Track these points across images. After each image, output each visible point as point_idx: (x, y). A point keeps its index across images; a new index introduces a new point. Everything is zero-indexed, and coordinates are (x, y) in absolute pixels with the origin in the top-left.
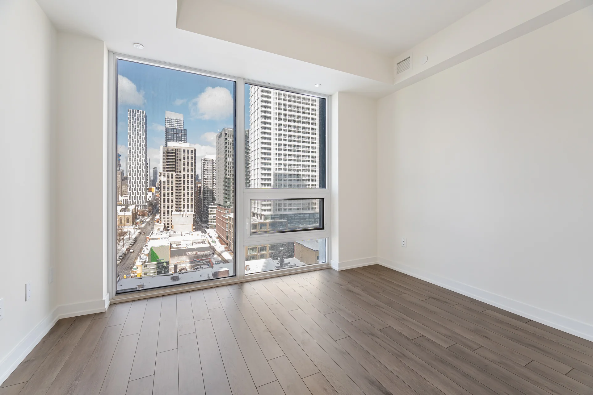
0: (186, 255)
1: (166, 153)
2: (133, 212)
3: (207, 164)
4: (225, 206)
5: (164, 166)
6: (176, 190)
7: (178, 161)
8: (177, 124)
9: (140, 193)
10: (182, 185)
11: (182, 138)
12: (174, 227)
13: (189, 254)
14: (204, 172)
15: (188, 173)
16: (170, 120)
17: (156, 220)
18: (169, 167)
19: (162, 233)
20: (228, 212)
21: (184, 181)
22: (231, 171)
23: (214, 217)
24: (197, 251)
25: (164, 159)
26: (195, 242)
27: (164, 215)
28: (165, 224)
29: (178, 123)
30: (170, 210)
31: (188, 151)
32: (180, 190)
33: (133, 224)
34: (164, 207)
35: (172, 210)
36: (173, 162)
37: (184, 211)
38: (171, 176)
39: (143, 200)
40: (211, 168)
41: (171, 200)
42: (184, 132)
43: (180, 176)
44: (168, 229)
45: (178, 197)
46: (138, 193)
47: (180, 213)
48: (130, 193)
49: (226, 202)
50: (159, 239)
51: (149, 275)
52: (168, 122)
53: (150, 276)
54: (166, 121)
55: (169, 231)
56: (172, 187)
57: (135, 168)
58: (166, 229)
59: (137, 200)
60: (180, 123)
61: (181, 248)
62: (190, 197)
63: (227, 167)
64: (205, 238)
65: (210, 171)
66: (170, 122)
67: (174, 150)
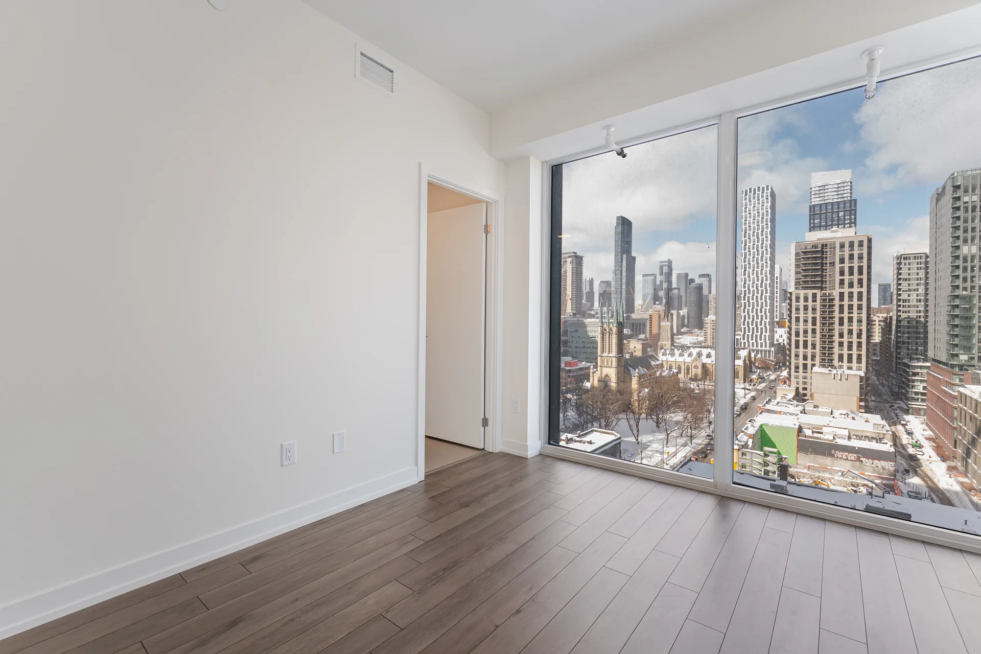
0: (832, 456)
1: (802, 254)
2: (745, 361)
3: (907, 266)
4: (953, 366)
5: (797, 279)
6: (823, 324)
7: (828, 268)
8: (836, 193)
9: (762, 329)
10: (837, 314)
11: (845, 220)
12: (815, 396)
13: (840, 456)
14: (900, 284)
15: (851, 290)
16: (821, 188)
17: (781, 378)
18: (808, 281)
19: (789, 404)
20: (961, 380)
21: (841, 307)
22: (972, 277)
23: (924, 388)
24: (860, 455)
25: (797, 266)
26: (856, 435)
27: (795, 372)
28: (797, 389)
29: (839, 189)
30: (809, 362)
31: (851, 245)
32: (832, 324)
33: (745, 382)
34: (797, 356)
35: (812, 362)
36: (817, 269)
37: (841, 367)
38: (813, 298)
39: (765, 342)
40: (920, 274)
41: (812, 345)
42: (851, 205)
43: (833, 296)
44: (806, 398)
45: (827, 339)
46: (757, 328)
47: (830, 371)
48: (745, 328)
49: (957, 355)
50: (780, 413)
51: (749, 471)
52: (817, 192)
53: (751, 473)
54: (813, 193)
55: (804, 404)
56: (814, 319)
57: (753, 287)
58: (800, 397)
59: (756, 341)
60: (842, 189)
61: (822, 440)
62: (855, 339)
63: (961, 268)
64: (885, 432)
65: (919, 282)
66: (821, 192)
67: (820, 246)
